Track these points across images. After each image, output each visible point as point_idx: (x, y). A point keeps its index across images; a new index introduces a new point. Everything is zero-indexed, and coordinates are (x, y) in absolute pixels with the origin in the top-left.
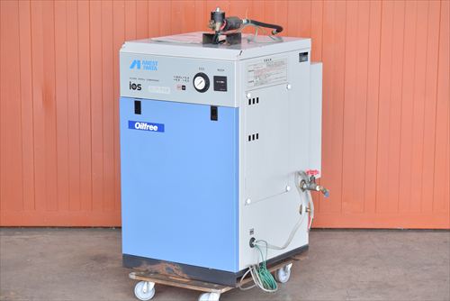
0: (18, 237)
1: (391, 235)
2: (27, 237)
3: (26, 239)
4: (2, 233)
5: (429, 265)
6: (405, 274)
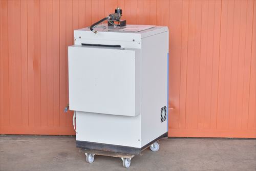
0: (19, 141)
3: (24, 142)
5: (246, 160)
6: (234, 165)
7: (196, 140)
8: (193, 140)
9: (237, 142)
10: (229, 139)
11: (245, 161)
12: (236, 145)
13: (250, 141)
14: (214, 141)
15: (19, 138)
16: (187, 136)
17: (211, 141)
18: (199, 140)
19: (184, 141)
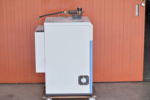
10: (111, 82)
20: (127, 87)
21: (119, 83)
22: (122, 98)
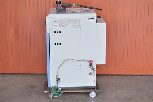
0: (6, 77)
1: (132, 77)
2: (9, 77)
3: (9, 78)
4: (1, 76)
5: (144, 89)
6: (137, 94)
7: (115, 76)
8: (112, 76)
9: (139, 77)
10: (134, 75)
11: (144, 91)
12: (139, 79)
13: (147, 77)
14: (126, 77)
15: (7, 76)
16: (109, 74)
17: (124, 77)
18: (117, 76)
19: (107, 77)
20: (150, 80)
21: (143, 76)
22: (144, 92)
